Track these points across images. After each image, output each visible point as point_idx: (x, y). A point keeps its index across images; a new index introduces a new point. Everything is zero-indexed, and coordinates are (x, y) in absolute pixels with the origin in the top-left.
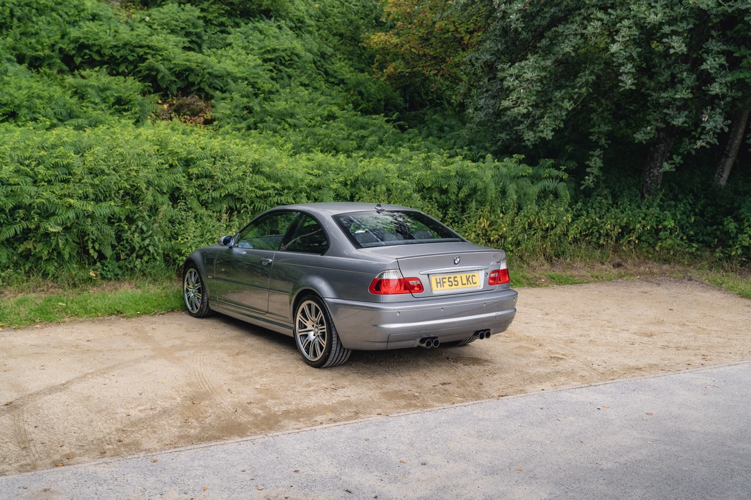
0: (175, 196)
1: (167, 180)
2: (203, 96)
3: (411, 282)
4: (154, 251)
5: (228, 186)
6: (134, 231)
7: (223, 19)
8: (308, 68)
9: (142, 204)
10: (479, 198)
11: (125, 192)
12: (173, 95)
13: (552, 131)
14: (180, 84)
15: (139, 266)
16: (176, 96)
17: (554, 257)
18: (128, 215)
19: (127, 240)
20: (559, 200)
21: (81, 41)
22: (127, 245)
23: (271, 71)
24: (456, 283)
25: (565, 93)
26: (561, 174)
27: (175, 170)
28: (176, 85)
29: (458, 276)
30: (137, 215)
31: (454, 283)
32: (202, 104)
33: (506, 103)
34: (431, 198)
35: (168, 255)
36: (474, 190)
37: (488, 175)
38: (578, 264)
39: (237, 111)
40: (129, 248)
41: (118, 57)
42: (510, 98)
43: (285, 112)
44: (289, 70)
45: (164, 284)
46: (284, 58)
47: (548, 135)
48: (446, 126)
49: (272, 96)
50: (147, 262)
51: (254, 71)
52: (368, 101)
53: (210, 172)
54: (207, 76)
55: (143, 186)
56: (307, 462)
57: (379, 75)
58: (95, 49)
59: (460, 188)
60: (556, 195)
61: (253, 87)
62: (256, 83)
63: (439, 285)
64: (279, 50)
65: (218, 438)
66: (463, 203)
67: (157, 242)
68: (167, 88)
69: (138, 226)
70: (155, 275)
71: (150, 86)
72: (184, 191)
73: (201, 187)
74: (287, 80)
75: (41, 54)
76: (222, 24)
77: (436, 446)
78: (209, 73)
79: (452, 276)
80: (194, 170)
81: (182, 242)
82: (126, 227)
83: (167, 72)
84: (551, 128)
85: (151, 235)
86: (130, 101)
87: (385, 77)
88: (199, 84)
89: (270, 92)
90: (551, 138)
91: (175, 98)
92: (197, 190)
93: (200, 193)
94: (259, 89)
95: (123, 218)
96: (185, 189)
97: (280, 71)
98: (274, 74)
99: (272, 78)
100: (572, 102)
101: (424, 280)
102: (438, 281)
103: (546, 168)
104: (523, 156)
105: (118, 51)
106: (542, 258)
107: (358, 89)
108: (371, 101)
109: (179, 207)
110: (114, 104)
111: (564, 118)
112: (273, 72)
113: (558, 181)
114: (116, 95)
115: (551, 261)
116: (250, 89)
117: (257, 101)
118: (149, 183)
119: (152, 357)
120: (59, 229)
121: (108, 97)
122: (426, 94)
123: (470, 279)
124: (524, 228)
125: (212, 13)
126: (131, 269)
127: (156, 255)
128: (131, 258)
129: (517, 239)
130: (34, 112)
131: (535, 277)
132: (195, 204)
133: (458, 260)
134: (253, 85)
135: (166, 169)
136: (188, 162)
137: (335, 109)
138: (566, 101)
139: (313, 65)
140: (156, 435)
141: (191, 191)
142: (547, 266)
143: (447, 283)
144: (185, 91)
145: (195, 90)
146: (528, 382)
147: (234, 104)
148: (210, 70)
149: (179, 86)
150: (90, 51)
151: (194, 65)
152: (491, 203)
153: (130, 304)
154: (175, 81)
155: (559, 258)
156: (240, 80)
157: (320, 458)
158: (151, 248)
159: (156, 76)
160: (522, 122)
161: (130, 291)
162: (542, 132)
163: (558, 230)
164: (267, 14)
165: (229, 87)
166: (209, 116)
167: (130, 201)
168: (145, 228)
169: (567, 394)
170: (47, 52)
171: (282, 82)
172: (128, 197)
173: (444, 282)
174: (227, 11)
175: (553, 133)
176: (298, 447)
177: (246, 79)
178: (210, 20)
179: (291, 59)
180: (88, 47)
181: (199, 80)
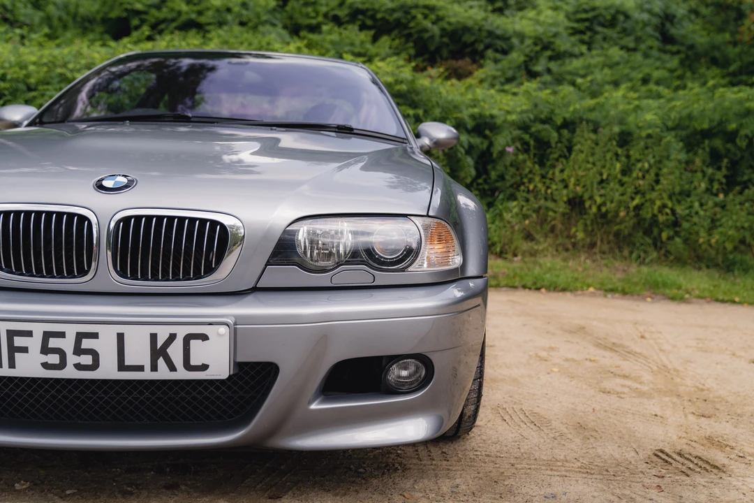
2: (477, 59)
12: (442, 58)
14: (452, 47)
16: (446, 59)
21: (357, 6)
28: (448, 48)
32: (472, 66)
41: (391, 21)
54: (485, 34)
58: (370, 13)
71: (411, 47)
74: (600, 43)
78: (488, 31)
83: (438, 32)
88: (473, 44)
91: (443, 62)
97: (596, 33)
98: (586, 37)
99: (581, 41)
105: (391, 14)
107: (712, 55)
145: (467, 52)
151: (470, 23)
154: (448, 44)
165: (511, 48)
170: (320, 20)
179: (614, 18)
180: (363, 12)
181: (473, 39)
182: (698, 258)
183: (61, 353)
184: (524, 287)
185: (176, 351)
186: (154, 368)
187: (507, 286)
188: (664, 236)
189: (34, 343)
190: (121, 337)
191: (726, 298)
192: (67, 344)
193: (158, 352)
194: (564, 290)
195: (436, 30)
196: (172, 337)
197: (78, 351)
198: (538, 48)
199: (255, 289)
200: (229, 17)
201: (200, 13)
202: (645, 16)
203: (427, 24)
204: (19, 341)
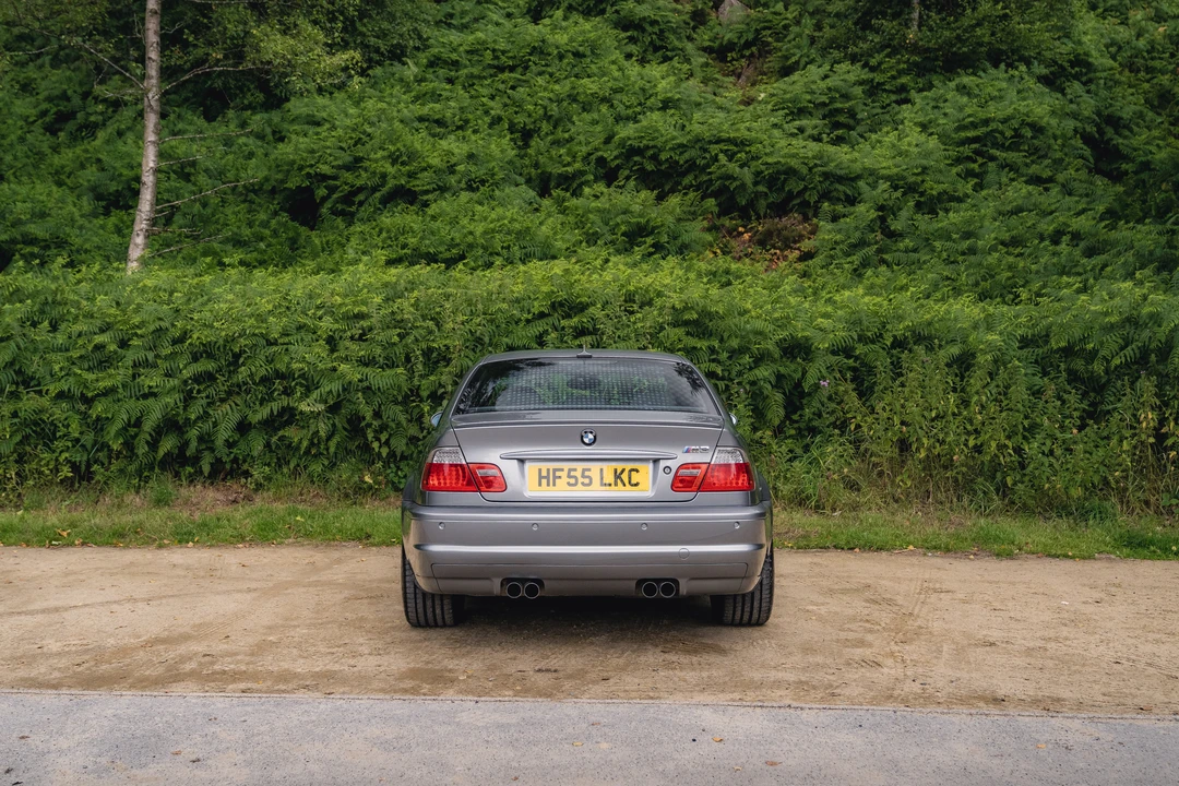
3: (480, 473)
7: (904, 80)
11: (440, 354)
12: (759, 216)
14: (772, 197)
16: (764, 218)
19: (429, 429)
21: (629, 142)
23: (969, 160)
24: (587, 481)
28: (766, 199)
29: (595, 467)
30: (443, 390)
31: (581, 480)
32: (804, 227)
41: (682, 162)
44: (1009, 156)
46: (1002, 133)
49: (948, 204)
54: (819, 178)
58: (650, 153)
63: (544, 481)
64: (994, 120)
68: (752, 204)
75: (569, 169)
76: (903, 89)
78: (823, 174)
79: (580, 466)
82: (427, 409)
83: (751, 179)
88: (801, 193)
91: (761, 222)
95: (425, 394)
98: (975, 166)
101: (510, 469)
102: (544, 473)
105: (681, 153)
112: (973, 162)
114: (634, 221)
116: (895, 194)
120: (321, 407)
121: (618, 225)
123: (625, 477)
125: (883, 72)
130: (491, 254)
133: (591, 436)
135: (526, 320)
143: (565, 479)
144: (780, 209)
145: (794, 206)
148: (824, 168)
149: (770, 200)
150: (644, 157)
151: (793, 163)
154: (766, 194)
156: (881, 181)
164: (996, 58)
166: (806, 245)
170: (577, 165)
173: (555, 478)
174: (916, 64)
178: (878, 83)
179: (1017, 134)
180: (640, 151)
181: (802, 187)
182: (1050, 506)
184: (836, 547)
187: (817, 547)
188: (1009, 481)
191: (1059, 552)
194: (880, 549)
195: (747, 175)
198: (898, 194)
200: (453, 180)
201: (412, 175)
202: (1070, 124)
203: (734, 168)
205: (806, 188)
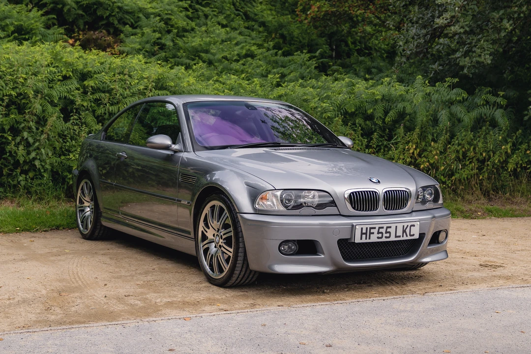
0: (68, 110)
1: (59, 90)
2: (112, 31)
4: (41, 167)
5: (127, 100)
6: (19, 144)
8: (227, 8)
9: (28, 112)
10: (408, 124)
11: (10, 100)
12: (79, 29)
13: (490, 55)
14: (88, 19)
15: (23, 183)
16: (83, 31)
17: (492, 192)
18: (13, 125)
19: (10, 152)
20: (497, 129)
22: (10, 158)
23: (186, 9)
25: (503, 14)
26: (499, 100)
27: (68, 82)
28: (83, 19)
30: (23, 125)
32: (110, 39)
33: (440, 21)
34: (354, 124)
35: (57, 173)
36: (402, 115)
37: (418, 99)
38: (519, 199)
39: (148, 46)
40: (12, 162)
42: (444, 16)
43: (200, 49)
44: (206, 10)
45: (51, 203)
47: (488, 60)
48: (374, 67)
49: (185, 34)
50: (32, 179)
51: (168, 7)
52: (290, 44)
53: (108, 86)
54: (117, 10)
55: (31, 93)
56: (187, 343)
57: (303, 18)
59: (386, 113)
60: (494, 124)
61: (166, 23)
62: (170, 19)
65: (84, 323)
66: (391, 130)
67: (44, 157)
68: (74, 23)
69: (23, 138)
70: (40, 193)
71: (54, 18)
72: (77, 103)
73: (98, 102)
74: (203, 19)
77: (346, 332)
78: (119, 7)
80: (90, 83)
81: (74, 158)
82: (10, 138)
83: (74, 5)
84: (489, 52)
85: (38, 148)
86: (31, 30)
87: (309, 19)
88: (108, 18)
89: (185, 30)
90: (489, 62)
91: (81, 33)
92: (93, 104)
93: (96, 108)
94: (172, 26)
95: (7, 127)
96: (79, 101)
97: (197, 11)
98: (189, 13)
99: (187, 17)
100: (511, 22)
103: (483, 95)
104: (457, 80)
106: (478, 192)
107: (280, 32)
108: (294, 44)
109: (71, 121)
110: (13, 33)
111: (503, 41)
112: (189, 11)
113: (496, 108)
114: (16, 23)
115: (489, 196)
116: (162, 24)
117: (169, 37)
118: (37, 92)
119: (22, 260)
121: (7, 25)
122: (354, 43)
124: (458, 157)
126: (15, 186)
127: (42, 171)
128: (14, 173)
129: (450, 170)
131: (471, 210)
132: (90, 119)
134: (167, 22)
135: (59, 80)
136: (84, 76)
137: (253, 48)
138: (505, 22)
139: (232, 7)
140: (9, 320)
141: (85, 104)
142: (483, 200)
144: (92, 26)
145: (102, 25)
146: (461, 283)
147: (144, 39)
148: (119, 4)
149: (86, 20)
152: (422, 128)
153: (9, 220)
154: (82, 16)
155: (498, 193)
156: (152, 16)
157: (203, 340)
158: (37, 163)
159: (62, 10)
160: (457, 50)
161: (11, 208)
162: (480, 56)
163: (496, 159)
165: (140, 23)
167: (16, 111)
168: (31, 140)
169: (506, 292)
171: (198, 21)
172: (14, 107)
175: (491, 57)
176: (177, 330)
177: (159, 15)
181: (108, 14)
183: (382, 233)
185: (408, 231)
186: (403, 236)
189: (375, 231)
190: (396, 227)
192: (383, 231)
193: (404, 231)
196: (408, 226)
197: (386, 232)
199: (413, 211)
204: (372, 231)
205: (110, 15)
